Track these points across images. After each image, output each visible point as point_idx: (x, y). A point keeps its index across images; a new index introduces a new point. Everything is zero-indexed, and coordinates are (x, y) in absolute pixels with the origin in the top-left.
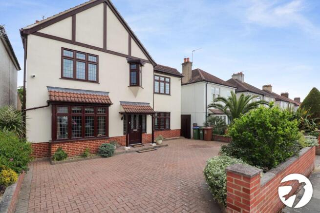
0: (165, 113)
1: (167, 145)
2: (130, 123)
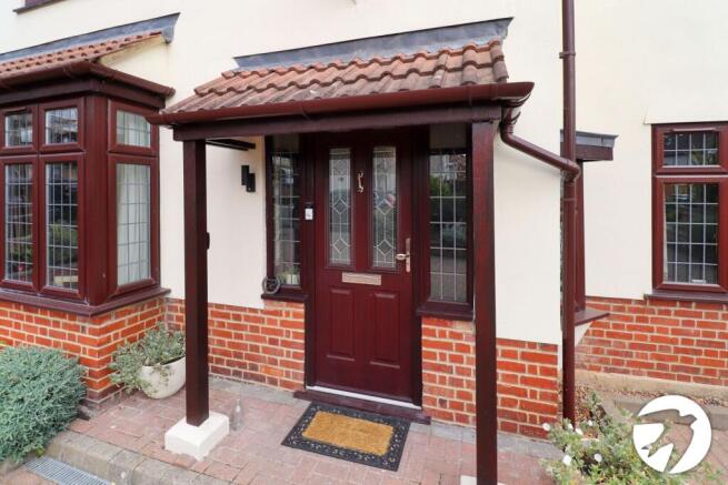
2: (309, 214)
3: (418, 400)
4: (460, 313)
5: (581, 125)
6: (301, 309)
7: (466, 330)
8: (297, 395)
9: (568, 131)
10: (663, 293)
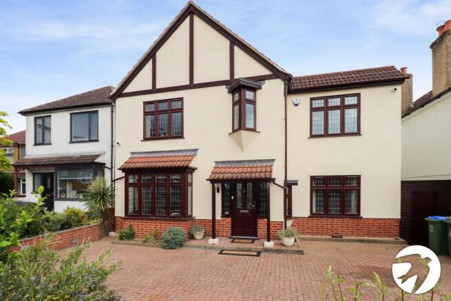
0: (343, 180)
1: (301, 252)
2: (233, 198)
3: (256, 236)
4: (265, 218)
5: (288, 179)
6: (230, 219)
7: (266, 220)
8: (230, 238)
9: (286, 180)
10: (312, 215)
